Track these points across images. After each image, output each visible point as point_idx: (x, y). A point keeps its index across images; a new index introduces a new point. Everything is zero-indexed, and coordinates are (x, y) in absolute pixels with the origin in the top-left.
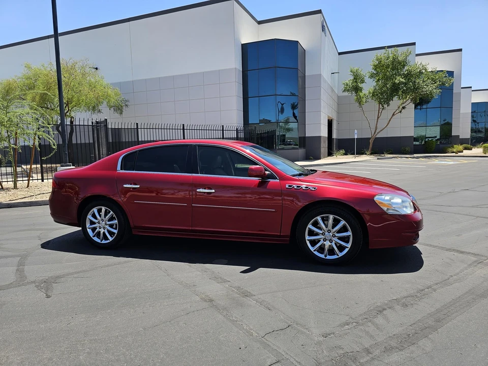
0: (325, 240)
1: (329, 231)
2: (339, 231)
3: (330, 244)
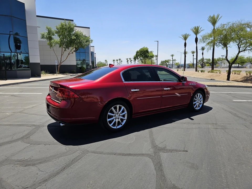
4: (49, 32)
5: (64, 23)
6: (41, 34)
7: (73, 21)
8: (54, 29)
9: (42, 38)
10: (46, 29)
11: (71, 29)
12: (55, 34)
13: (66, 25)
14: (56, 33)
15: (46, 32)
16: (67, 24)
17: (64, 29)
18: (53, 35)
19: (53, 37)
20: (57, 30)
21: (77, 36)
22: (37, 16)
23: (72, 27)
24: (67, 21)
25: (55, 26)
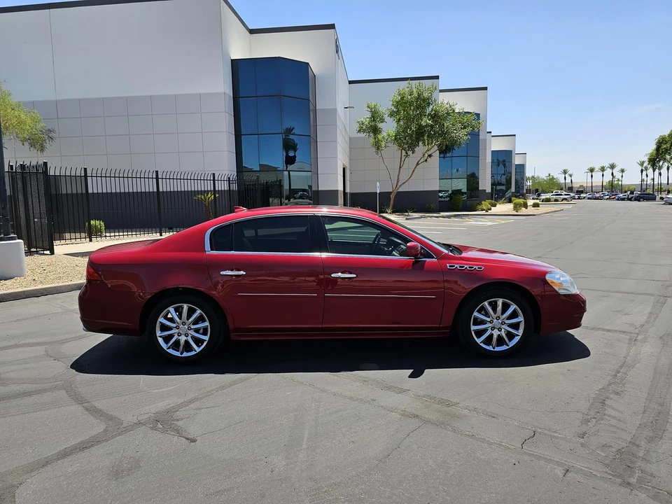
0: (493, 328)
1: (498, 318)
2: (509, 318)
3: (499, 333)
4: (373, 117)
5: (406, 90)
6: (358, 122)
7: (437, 78)
8: (386, 106)
9: (359, 131)
10: (367, 109)
11: (422, 102)
12: (387, 119)
13: (411, 94)
14: (391, 115)
15: (365, 116)
16: (414, 90)
17: (406, 103)
18: (382, 121)
19: (380, 125)
20: (393, 108)
21: (435, 116)
23: (426, 95)
25: (385, 99)
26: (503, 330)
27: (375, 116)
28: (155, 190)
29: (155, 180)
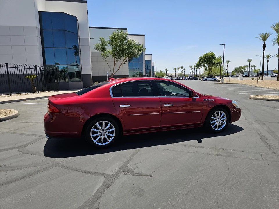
4: (102, 43)
5: (116, 33)
6: (95, 45)
7: (126, 29)
8: (107, 39)
9: (96, 49)
10: (99, 40)
11: (123, 39)
12: (108, 45)
13: (118, 35)
14: (109, 43)
15: (99, 43)
16: (120, 33)
17: (116, 39)
18: (106, 45)
19: (106, 47)
20: (110, 40)
21: (128, 45)
22: (90, 28)
23: (124, 36)
24: (119, 30)
25: (107, 36)
26: (220, 122)
27: (103, 43)
28: (7, 73)
29: (6, 68)
